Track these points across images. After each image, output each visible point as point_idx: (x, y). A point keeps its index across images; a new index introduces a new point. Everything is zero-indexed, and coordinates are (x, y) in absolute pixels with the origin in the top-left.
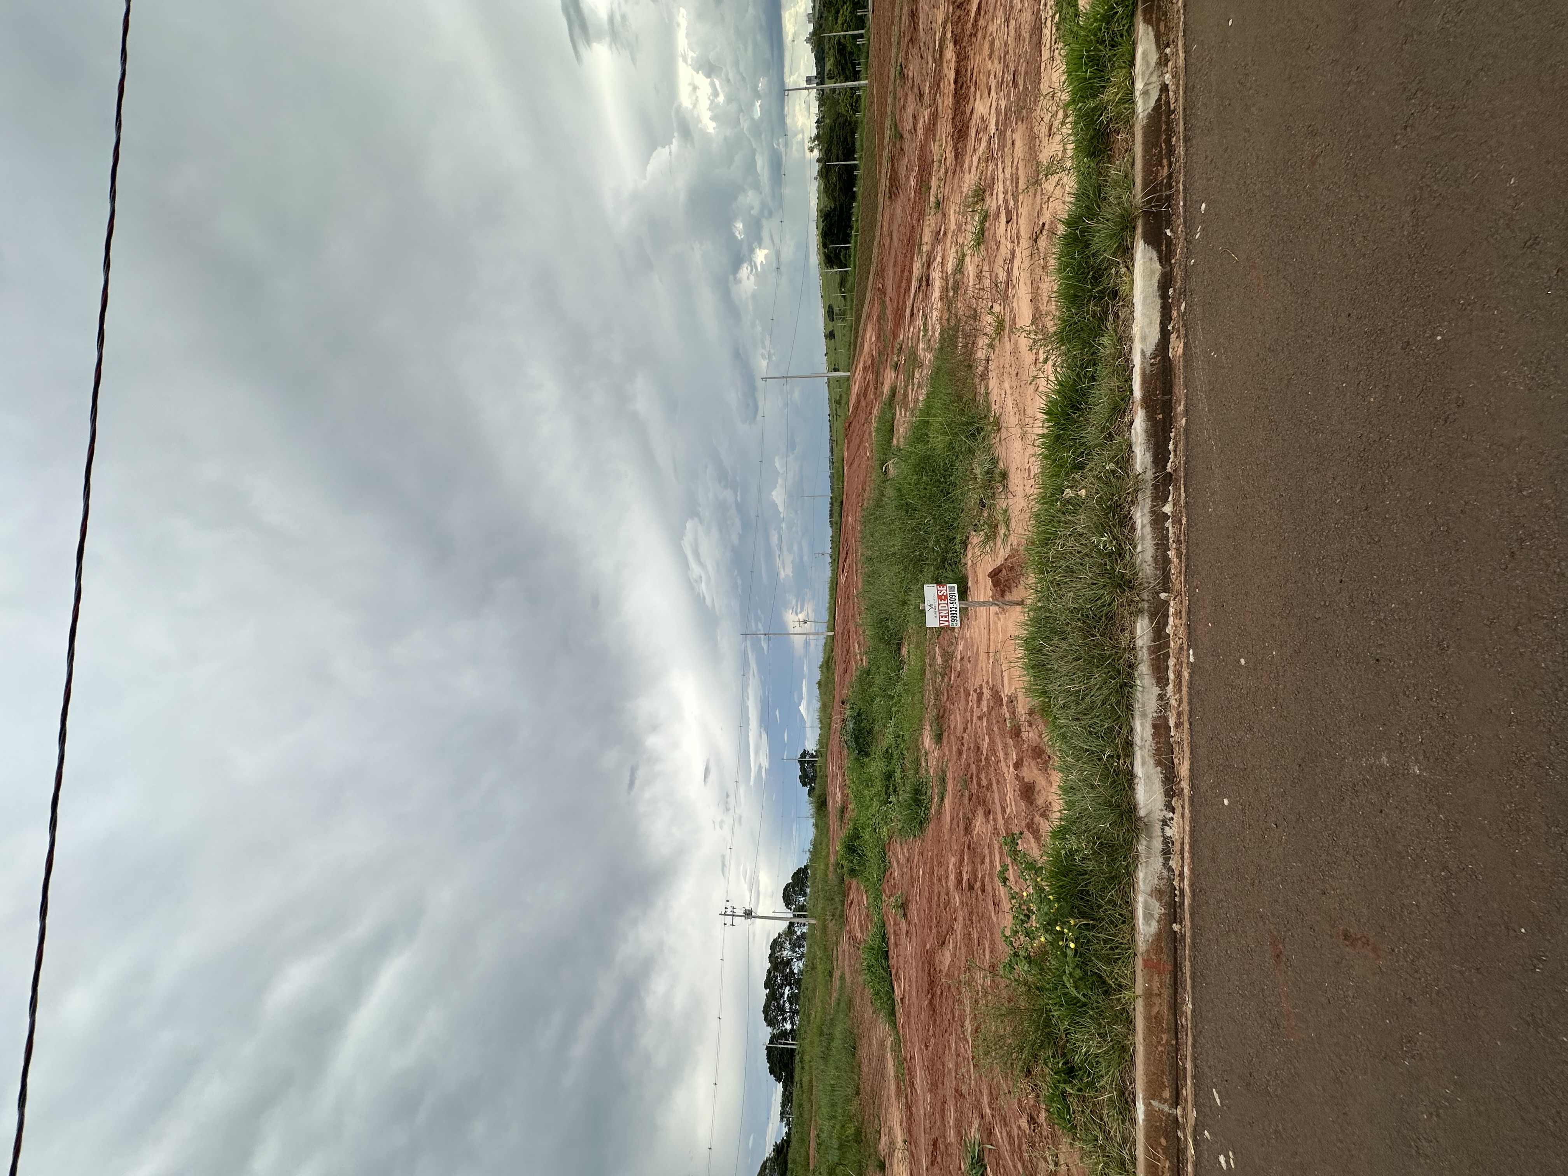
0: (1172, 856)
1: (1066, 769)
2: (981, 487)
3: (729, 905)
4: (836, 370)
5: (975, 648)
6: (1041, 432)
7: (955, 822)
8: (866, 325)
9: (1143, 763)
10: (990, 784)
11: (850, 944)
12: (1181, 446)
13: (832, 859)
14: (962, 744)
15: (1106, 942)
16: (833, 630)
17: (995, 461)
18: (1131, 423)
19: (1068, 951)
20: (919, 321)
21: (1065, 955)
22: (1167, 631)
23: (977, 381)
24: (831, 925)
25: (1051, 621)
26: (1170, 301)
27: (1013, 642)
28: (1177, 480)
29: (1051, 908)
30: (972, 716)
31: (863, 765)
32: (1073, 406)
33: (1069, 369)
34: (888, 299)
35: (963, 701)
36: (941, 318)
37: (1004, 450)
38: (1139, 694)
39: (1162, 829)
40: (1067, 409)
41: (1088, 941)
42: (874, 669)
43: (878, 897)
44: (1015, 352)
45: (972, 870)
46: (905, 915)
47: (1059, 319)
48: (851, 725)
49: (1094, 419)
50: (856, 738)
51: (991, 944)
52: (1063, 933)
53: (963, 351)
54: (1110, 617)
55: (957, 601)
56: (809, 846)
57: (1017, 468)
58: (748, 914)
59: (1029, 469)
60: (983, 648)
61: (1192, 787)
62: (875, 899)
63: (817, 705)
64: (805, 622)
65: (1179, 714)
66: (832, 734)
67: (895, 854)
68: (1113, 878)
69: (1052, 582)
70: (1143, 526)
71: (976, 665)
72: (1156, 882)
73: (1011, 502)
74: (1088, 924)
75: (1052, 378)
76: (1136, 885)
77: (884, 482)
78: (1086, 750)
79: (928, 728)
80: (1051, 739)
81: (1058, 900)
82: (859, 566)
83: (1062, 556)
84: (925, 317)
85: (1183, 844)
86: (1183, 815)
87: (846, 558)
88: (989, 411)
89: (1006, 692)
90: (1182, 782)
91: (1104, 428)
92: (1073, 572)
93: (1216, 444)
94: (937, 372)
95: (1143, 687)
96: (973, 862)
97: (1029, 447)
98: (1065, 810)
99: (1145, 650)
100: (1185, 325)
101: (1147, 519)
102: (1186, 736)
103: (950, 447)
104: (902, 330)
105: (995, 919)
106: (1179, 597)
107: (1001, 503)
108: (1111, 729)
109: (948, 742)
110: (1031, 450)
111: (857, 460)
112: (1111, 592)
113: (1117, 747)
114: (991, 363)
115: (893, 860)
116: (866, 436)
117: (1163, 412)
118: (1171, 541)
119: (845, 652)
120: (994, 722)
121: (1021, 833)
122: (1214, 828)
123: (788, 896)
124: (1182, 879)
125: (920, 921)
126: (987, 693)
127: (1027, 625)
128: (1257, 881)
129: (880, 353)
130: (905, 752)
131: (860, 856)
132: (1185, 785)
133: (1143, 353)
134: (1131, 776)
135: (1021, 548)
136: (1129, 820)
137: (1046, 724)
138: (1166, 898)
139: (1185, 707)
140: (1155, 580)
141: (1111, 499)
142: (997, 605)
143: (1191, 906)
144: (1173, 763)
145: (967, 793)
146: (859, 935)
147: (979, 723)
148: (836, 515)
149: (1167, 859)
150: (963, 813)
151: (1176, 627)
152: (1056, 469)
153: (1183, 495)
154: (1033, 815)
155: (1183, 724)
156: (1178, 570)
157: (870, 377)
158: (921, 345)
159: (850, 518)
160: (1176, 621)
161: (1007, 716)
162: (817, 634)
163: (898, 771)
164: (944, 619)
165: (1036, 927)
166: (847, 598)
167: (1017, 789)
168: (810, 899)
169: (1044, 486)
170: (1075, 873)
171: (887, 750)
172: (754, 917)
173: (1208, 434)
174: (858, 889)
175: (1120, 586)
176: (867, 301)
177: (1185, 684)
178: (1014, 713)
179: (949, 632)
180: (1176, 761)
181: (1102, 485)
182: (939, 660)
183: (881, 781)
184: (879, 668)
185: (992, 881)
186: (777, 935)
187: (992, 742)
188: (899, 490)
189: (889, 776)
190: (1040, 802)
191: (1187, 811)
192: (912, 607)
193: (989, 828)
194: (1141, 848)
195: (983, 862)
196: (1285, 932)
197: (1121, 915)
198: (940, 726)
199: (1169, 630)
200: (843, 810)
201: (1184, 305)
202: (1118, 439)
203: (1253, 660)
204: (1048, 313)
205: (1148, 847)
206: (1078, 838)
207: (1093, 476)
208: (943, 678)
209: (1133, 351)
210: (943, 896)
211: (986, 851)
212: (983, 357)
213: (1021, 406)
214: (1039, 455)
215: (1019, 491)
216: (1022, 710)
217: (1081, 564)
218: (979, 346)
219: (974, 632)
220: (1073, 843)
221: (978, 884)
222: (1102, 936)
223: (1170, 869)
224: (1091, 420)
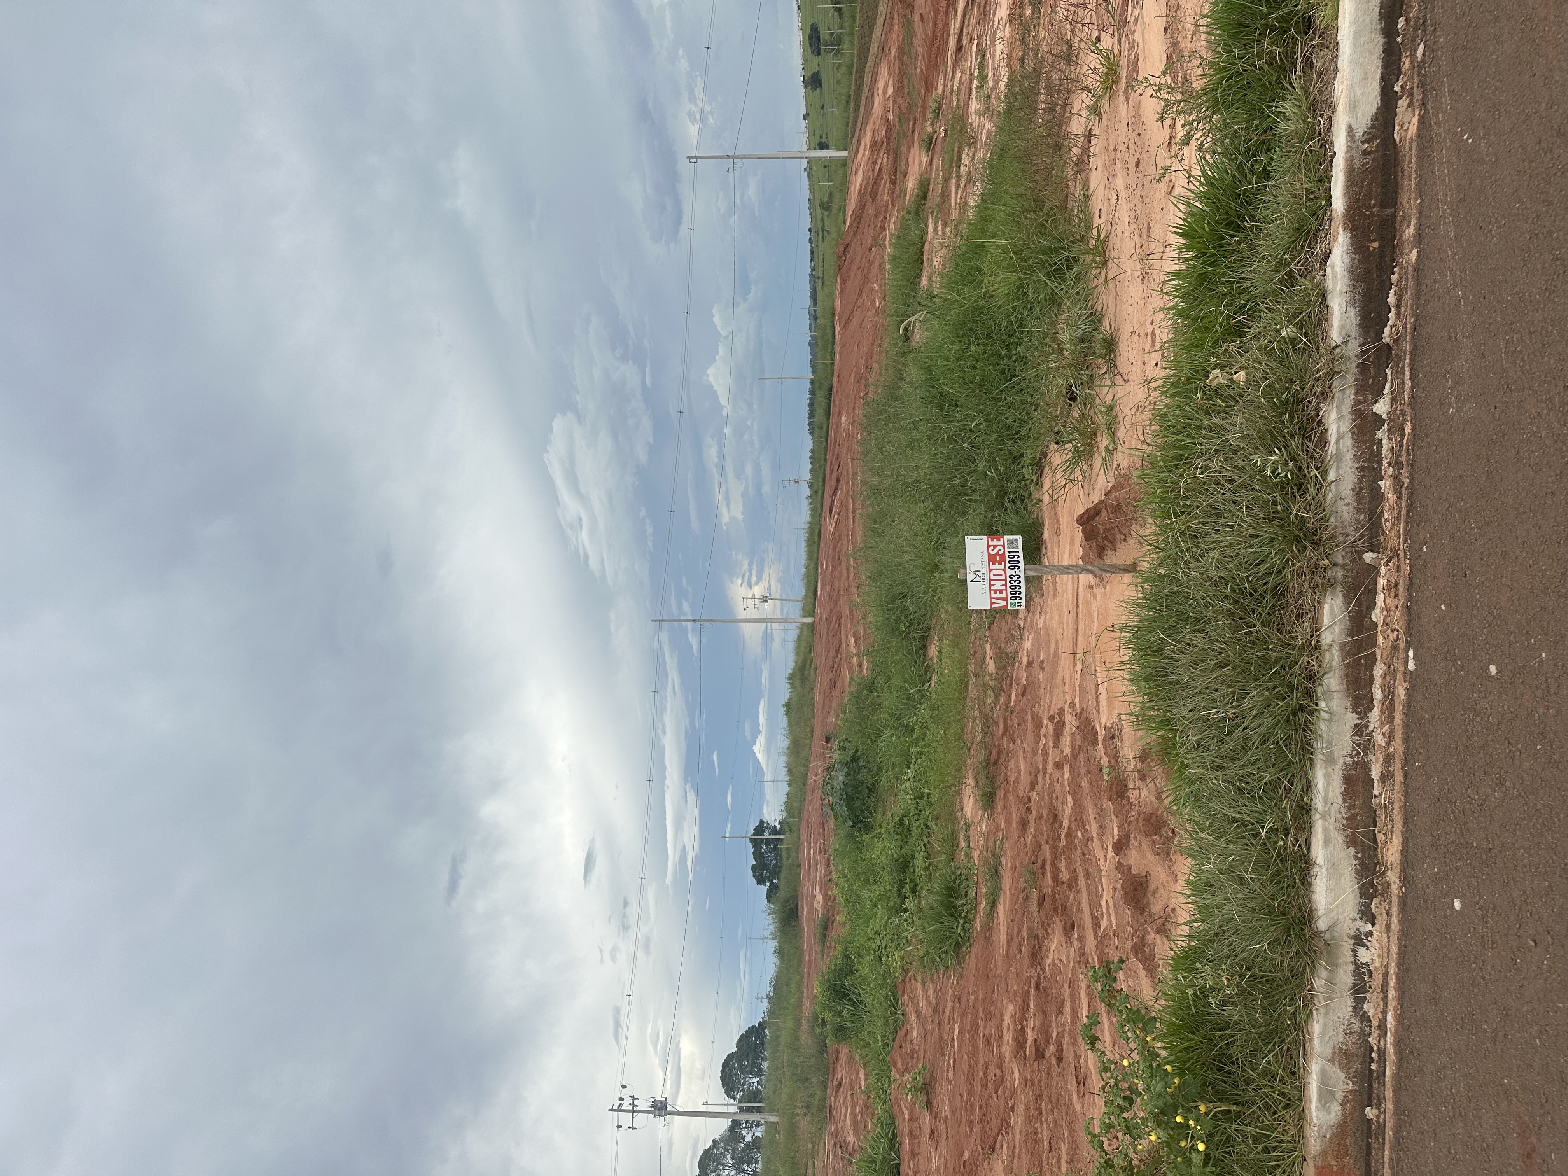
0: (1368, 996)
1: (1200, 852)
2: (1070, 365)
3: (625, 1093)
4: (823, 146)
5: (1053, 646)
6: (1175, 268)
7: (1014, 945)
8: (877, 65)
9: (1327, 842)
10: (1074, 878)
11: (835, 1155)
12: (1408, 299)
13: (807, 1009)
14: (1029, 810)
15: (1256, 1139)
16: (812, 614)
17: (1095, 319)
18: (1327, 256)
19: (1194, 1156)
20: (971, 61)
21: (1188, 1161)
22: (1374, 619)
23: (1070, 172)
24: (804, 1123)
25: (1180, 599)
26: (1399, 39)
27: (1117, 635)
28: (1400, 358)
29: (1167, 1085)
30: (1045, 761)
31: (859, 846)
32: (1231, 223)
33: (1225, 156)
34: (917, 18)
35: (1030, 737)
36: (1010, 57)
37: (1111, 300)
38: (1323, 726)
39: (1354, 951)
40: (1219, 228)
41: (1229, 1139)
42: (880, 680)
43: (883, 1075)
44: (1135, 123)
45: (1042, 1024)
46: (928, 1104)
47: (1211, 65)
48: (840, 777)
49: (1265, 246)
50: (850, 800)
51: (1070, 1148)
52: (1188, 1127)
53: (1047, 117)
54: (1279, 593)
55: (1021, 565)
56: (766, 989)
57: (1133, 332)
58: (660, 1108)
59: (1153, 333)
60: (1066, 645)
61: (1405, 880)
62: (880, 1077)
63: (783, 742)
64: (765, 600)
65: (1388, 759)
66: (809, 793)
67: (913, 1000)
68: (1270, 1035)
69: (1183, 533)
70: (1340, 438)
71: (1054, 674)
72: (1341, 1039)
73: (1120, 392)
74: (1229, 1111)
75: (1197, 172)
76: (1308, 1045)
77: (903, 354)
78: (1235, 820)
79: (971, 781)
80: (1176, 801)
81: (1181, 1073)
82: (859, 503)
83: (1203, 487)
84: (982, 53)
85: (1386, 975)
86: (1388, 927)
87: (836, 489)
88: (1089, 228)
89: (1103, 721)
90: (1389, 873)
91: (1280, 263)
92: (1219, 515)
93: (1465, 296)
94: (1000, 154)
95: (1330, 713)
96: (1044, 1012)
97: (1155, 294)
98: (1196, 921)
99: (1335, 651)
100: (1422, 84)
101: (1346, 425)
102: (1397, 795)
103: (1019, 292)
104: (941, 76)
105: (1078, 1108)
106: (1395, 560)
107: (1104, 394)
108: (1274, 785)
109: (1005, 807)
110: (1157, 301)
111: (857, 314)
112: (1283, 551)
113: (1285, 815)
114: (1094, 141)
115: (910, 1009)
116: (875, 270)
117: (1381, 238)
118: (1385, 463)
119: (833, 652)
120: (1083, 771)
121: (1122, 961)
122: (1436, 949)
123: (731, 1076)
124: (1383, 1034)
125: (953, 1112)
126: (1071, 723)
127: (1139, 606)
128: (1501, 1034)
129: (902, 117)
130: (932, 824)
131: (854, 1004)
132: (1393, 877)
133: (1350, 131)
134: (1305, 863)
135: (1135, 473)
136: (1301, 937)
137: (1168, 774)
138: (1357, 1065)
139: (1398, 746)
140: (1356, 530)
141: (1288, 389)
142: (1091, 572)
143: (1396, 1077)
144: (1375, 841)
145: (1035, 895)
146: (851, 1139)
147: (1057, 775)
148: (820, 412)
149: (1359, 1002)
150: (1029, 928)
151: (1389, 611)
152: (1198, 335)
153: (1408, 383)
154: (1145, 930)
155: (1393, 775)
156: (1395, 513)
157: (884, 160)
158: (974, 105)
159: (843, 419)
160: (1388, 601)
161: (1105, 761)
162: (785, 620)
163: (920, 856)
164: (998, 595)
165: (1142, 1118)
166: (838, 558)
167: (1119, 886)
168: (768, 1080)
169: (1175, 364)
170: (1210, 1026)
171: (901, 820)
172: (671, 1113)
173: (1453, 277)
174: (851, 1059)
175: (1298, 540)
176: (880, 21)
177: (1399, 707)
178: (1116, 757)
179: (1009, 618)
180: (1380, 837)
181: (1273, 365)
182: (991, 666)
183: (891, 873)
184: (889, 678)
185: (1075, 1043)
186: (710, 1143)
187: (1078, 806)
188: (929, 370)
189: (904, 865)
190: (1156, 908)
191: (1395, 920)
192: (946, 575)
193: (1072, 954)
194: (1319, 983)
195: (1060, 1012)
196: (1541, 1116)
197: (1282, 1094)
198: (991, 779)
199: (1377, 616)
200: (826, 925)
201: (1421, 47)
202: (1303, 284)
203: (1510, 668)
204: (1193, 53)
205: (1330, 981)
206: (1216, 968)
207: (1259, 349)
208: (997, 697)
209: (1335, 128)
210: (993, 1070)
211: (1066, 992)
212: (1081, 130)
213: (1143, 220)
214: (1171, 309)
215: (1135, 374)
216: (1129, 750)
217: (1234, 503)
218: (1075, 110)
219: (1052, 619)
220: (1207, 976)
221: (1052, 1048)
222: (1251, 1130)
223: (1365, 1018)
224: (1259, 249)
